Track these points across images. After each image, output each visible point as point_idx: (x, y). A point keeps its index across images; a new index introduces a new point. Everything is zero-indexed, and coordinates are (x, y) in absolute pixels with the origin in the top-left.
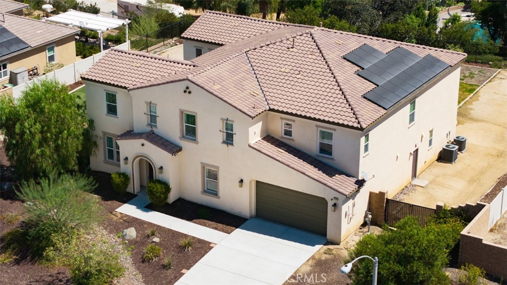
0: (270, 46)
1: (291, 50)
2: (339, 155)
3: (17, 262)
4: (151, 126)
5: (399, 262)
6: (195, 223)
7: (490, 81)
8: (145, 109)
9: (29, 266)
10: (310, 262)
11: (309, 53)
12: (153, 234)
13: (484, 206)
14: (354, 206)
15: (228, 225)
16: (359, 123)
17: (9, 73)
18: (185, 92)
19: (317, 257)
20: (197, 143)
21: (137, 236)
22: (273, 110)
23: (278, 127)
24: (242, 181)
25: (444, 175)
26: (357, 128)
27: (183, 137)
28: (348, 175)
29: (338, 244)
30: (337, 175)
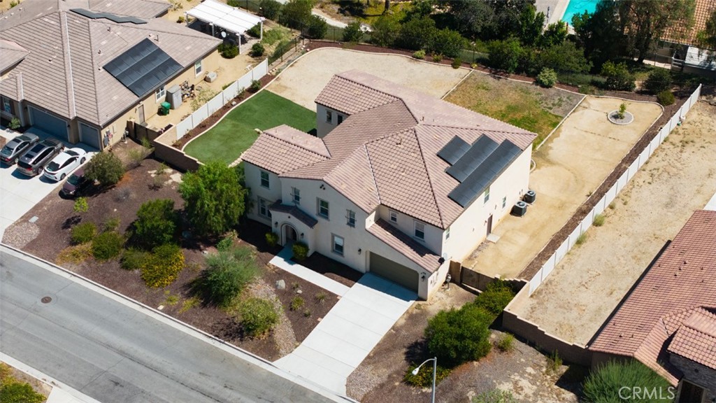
0: (384, 140)
1: (399, 146)
2: (428, 239)
3: (204, 305)
4: (295, 202)
5: (457, 339)
6: (326, 276)
7: (574, 111)
8: (291, 191)
9: (212, 309)
10: (405, 316)
11: (412, 150)
12: (297, 286)
13: (526, 283)
14: (437, 274)
15: (349, 279)
16: (442, 224)
17: (165, 92)
18: (321, 187)
19: (410, 311)
20: (329, 220)
21: (286, 287)
22: (384, 205)
23: (387, 215)
24: (360, 250)
25: (513, 229)
26: (440, 228)
27: (319, 214)
28: (434, 254)
29: (425, 300)
30: (426, 255)
